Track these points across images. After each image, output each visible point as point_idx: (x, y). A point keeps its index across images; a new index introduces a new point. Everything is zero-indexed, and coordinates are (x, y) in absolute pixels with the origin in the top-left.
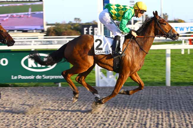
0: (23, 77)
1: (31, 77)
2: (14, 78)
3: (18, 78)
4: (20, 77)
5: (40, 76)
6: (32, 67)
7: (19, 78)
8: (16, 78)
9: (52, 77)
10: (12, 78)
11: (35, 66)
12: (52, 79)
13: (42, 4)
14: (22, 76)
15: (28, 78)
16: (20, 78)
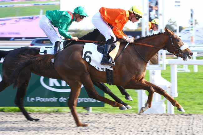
0: (42, 100)
1: (52, 100)
2: (30, 100)
3: (35, 100)
4: (38, 98)
5: (64, 98)
6: (55, 87)
7: (37, 100)
8: (32, 100)
9: (80, 100)
10: (28, 101)
11: (58, 84)
12: (80, 102)
13: (60, 4)
14: (41, 98)
15: (49, 101)
16: (39, 101)
